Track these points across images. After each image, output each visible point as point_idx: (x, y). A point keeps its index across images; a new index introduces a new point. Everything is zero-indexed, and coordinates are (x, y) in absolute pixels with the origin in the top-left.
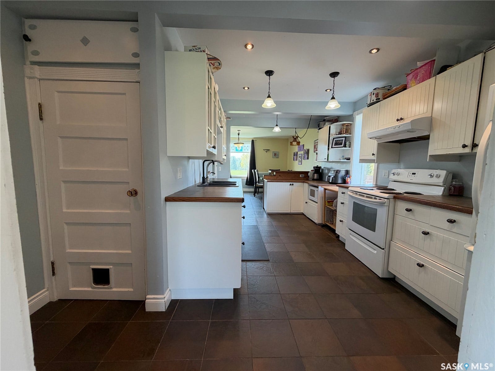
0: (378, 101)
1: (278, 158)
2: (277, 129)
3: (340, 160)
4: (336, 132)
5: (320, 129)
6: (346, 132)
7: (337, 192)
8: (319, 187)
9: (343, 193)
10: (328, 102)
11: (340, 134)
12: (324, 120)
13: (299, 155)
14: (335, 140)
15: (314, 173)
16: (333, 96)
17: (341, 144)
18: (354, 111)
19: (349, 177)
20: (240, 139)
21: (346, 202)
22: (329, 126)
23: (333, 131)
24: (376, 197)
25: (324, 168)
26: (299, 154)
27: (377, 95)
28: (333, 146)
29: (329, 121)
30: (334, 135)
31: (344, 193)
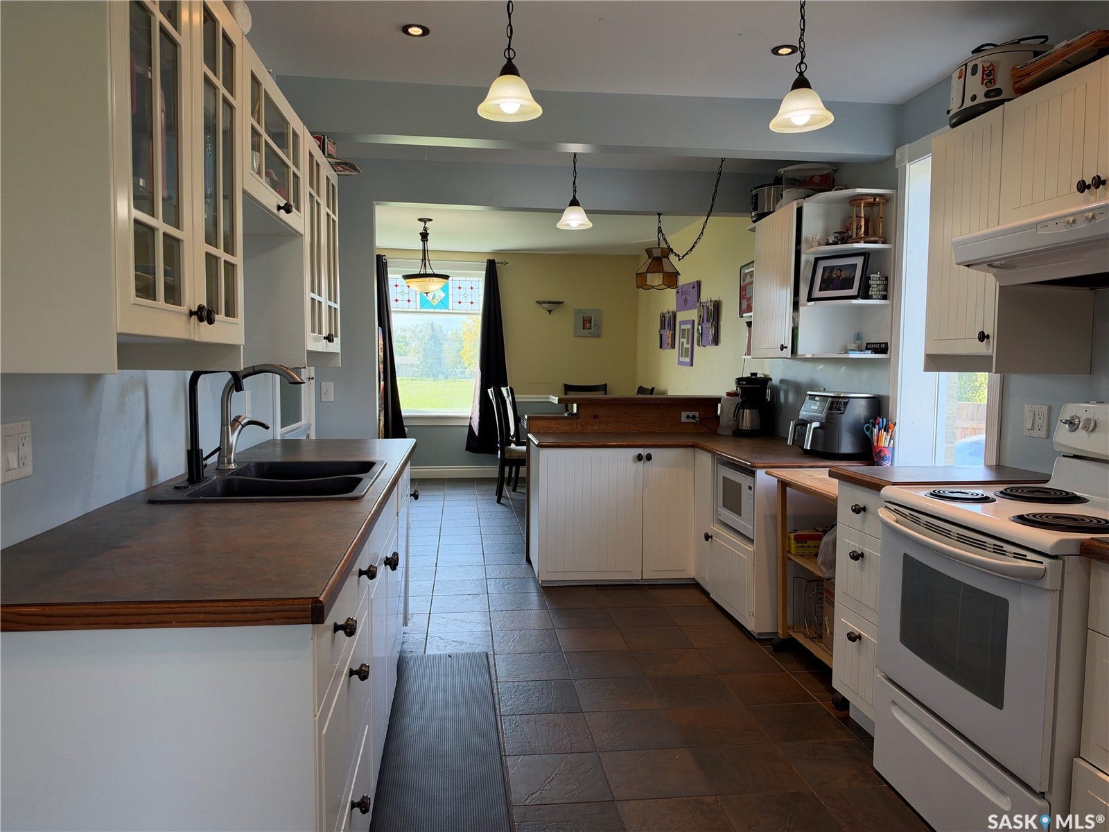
0: (994, 100)
1: (598, 335)
2: (575, 219)
3: (847, 353)
4: (826, 233)
5: (761, 216)
6: (866, 232)
7: (835, 500)
8: (760, 474)
9: (858, 510)
10: (782, 100)
11: (844, 241)
12: (778, 181)
13: (683, 327)
14: (822, 264)
15: (742, 406)
16: (801, 73)
17: (848, 284)
18: (898, 143)
19: (887, 430)
20: (431, 256)
21: (873, 551)
22: (795, 206)
23: (813, 227)
24: (1000, 542)
25: (782, 381)
26: (682, 323)
27: (989, 74)
28: (817, 293)
29: (795, 183)
30: (820, 244)
31: (864, 509)
